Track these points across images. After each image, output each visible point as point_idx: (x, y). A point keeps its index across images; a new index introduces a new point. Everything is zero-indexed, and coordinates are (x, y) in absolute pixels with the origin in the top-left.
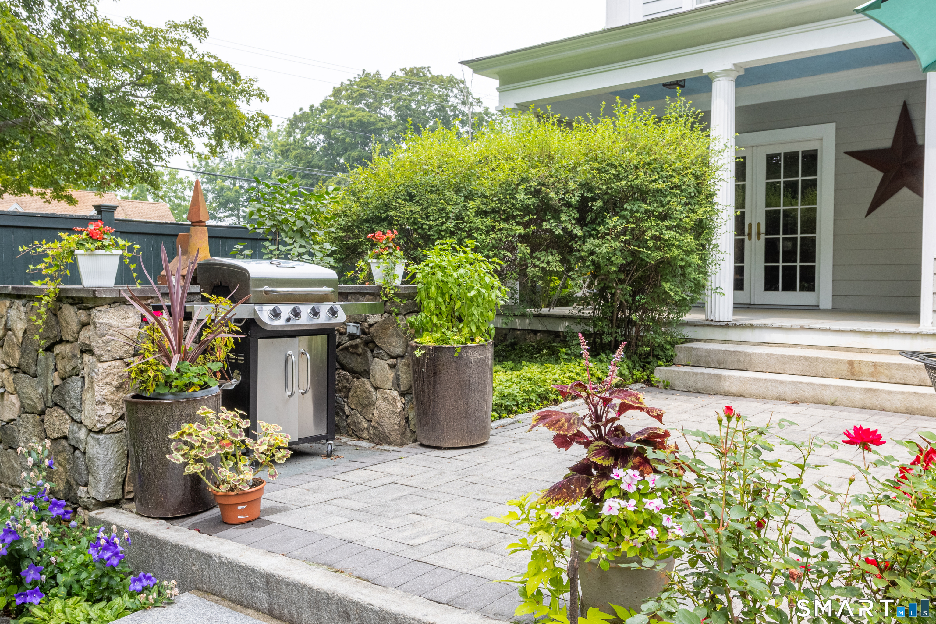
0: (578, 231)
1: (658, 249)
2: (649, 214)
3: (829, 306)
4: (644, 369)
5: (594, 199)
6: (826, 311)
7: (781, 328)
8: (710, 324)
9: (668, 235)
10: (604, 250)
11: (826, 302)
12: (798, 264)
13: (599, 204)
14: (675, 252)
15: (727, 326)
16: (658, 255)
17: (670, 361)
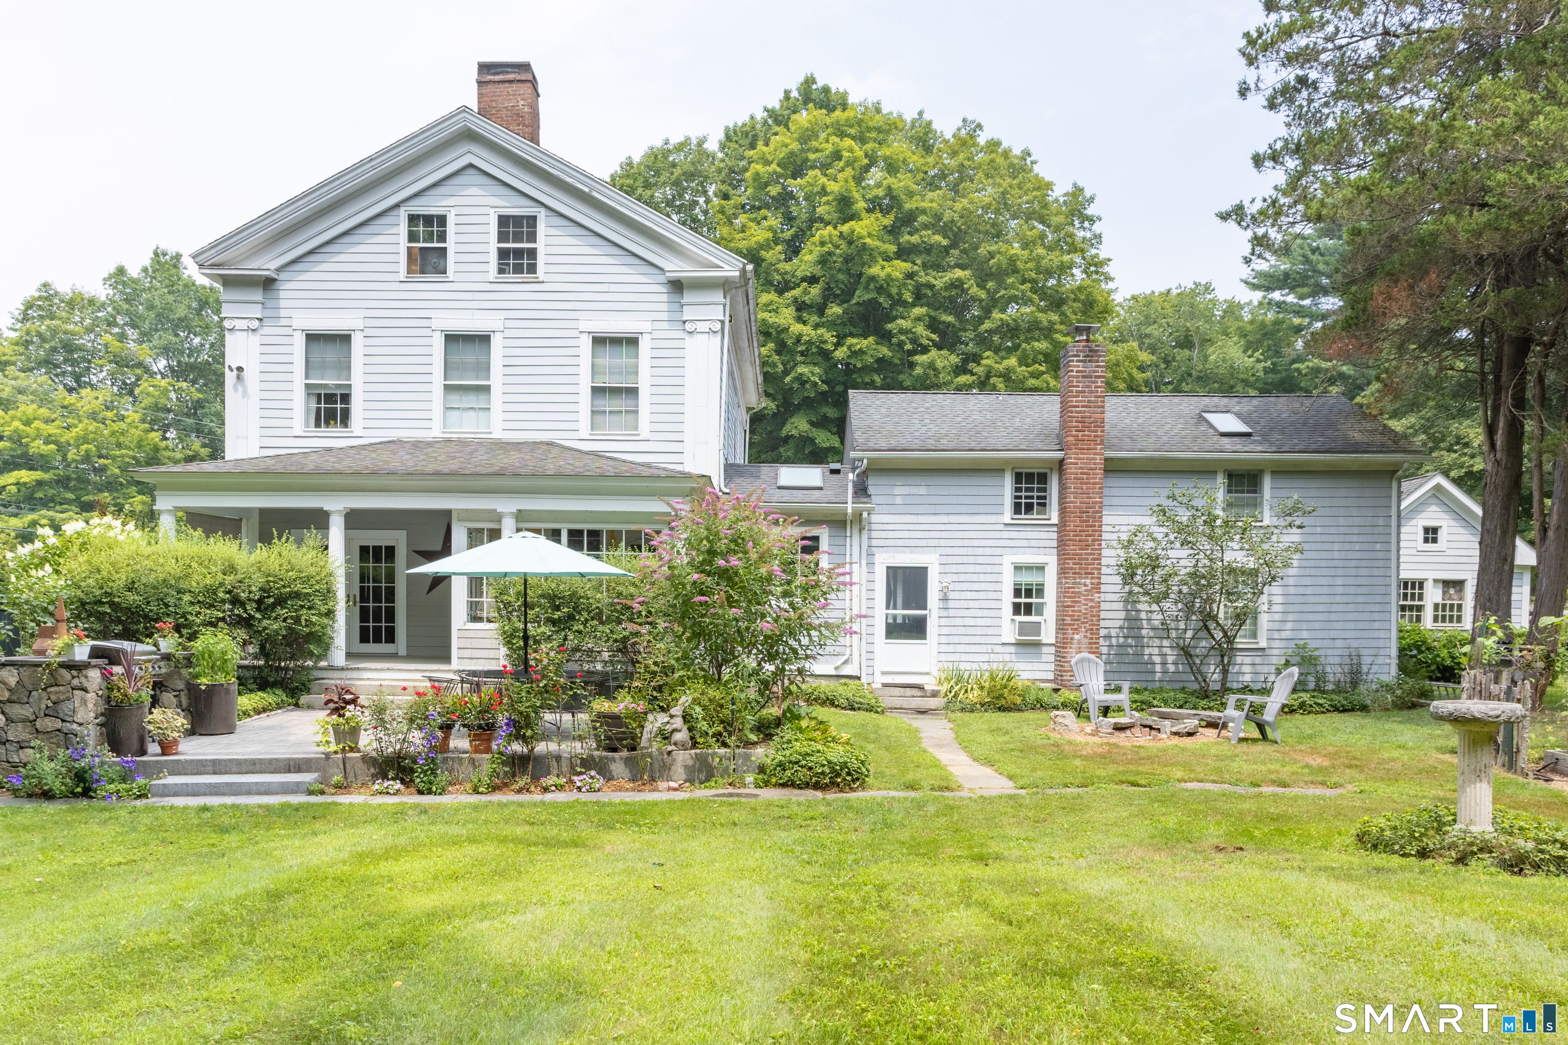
0: (258, 616)
1: (307, 626)
2: (302, 607)
3: (405, 654)
4: (293, 697)
5: (269, 597)
6: (402, 657)
7: (376, 670)
8: (331, 668)
9: (314, 619)
10: (275, 627)
11: (403, 651)
12: (383, 624)
13: (272, 600)
14: (317, 628)
15: (342, 669)
16: (306, 630)
17: (308, 691)
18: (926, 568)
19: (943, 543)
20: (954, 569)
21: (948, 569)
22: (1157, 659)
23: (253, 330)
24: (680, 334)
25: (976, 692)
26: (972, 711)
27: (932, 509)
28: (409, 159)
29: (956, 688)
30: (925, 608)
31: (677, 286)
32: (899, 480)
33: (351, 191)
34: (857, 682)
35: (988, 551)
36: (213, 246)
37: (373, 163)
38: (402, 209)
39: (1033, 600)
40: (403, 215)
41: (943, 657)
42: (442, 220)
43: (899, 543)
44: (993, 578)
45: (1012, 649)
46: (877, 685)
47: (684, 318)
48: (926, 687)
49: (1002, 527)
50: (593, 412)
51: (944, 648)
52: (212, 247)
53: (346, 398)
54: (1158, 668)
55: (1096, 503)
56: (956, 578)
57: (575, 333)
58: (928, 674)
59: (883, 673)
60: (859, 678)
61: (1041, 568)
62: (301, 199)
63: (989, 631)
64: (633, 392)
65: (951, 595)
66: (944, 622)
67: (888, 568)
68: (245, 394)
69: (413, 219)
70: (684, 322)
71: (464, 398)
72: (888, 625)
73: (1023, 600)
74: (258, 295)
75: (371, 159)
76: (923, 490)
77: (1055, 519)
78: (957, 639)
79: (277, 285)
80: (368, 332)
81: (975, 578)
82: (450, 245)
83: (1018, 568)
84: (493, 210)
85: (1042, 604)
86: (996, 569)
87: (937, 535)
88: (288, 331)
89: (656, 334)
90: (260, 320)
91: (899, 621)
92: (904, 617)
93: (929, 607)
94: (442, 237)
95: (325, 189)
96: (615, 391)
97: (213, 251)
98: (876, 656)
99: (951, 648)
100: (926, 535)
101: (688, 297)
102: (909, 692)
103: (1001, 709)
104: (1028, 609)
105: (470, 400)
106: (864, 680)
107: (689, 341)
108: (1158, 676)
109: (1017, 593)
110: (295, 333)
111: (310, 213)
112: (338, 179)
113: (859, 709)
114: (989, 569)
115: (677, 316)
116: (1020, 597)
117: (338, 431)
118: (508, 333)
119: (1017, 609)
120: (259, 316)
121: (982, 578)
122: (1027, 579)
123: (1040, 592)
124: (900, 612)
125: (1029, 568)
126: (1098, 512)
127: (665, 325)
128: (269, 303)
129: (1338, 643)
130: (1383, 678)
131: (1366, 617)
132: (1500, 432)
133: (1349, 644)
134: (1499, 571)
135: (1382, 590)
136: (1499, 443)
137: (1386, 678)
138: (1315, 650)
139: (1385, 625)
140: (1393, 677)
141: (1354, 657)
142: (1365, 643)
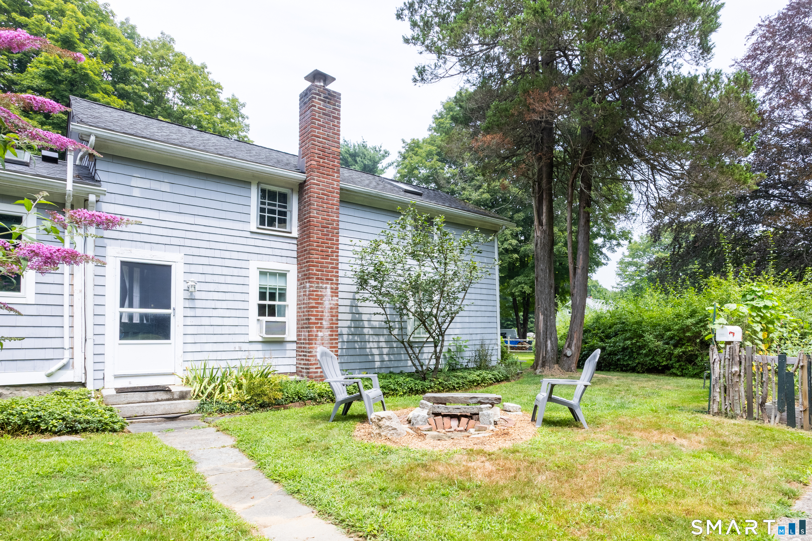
18: (170, 266)
19: (188, 242)
20: (200, 269)
21: (193, 269)
22: (376, 351)
25: (234, 391)
26: (232, 411)
27: (177, 208)
29: (210, 389)
30: (168, 307)
32: (137, 172)
34: (81, 390)
35: (235, 255)
39: (276, 303)
41: (189, 357)
43: (137, 237)
44: (240, 280)
45: (259, 346)
46: (109, 391)
48: (173, 389)
49: (248, 235)
51: (190, 348)
54: (377, 358)
55: (334, 220)
56: (202, 278)
58: (173, 374)
59: (116, 377)
60: (83, 385)
61: (283, 275)
63: (237, 330)
65: (197, 295)
66: (189, 321)
67: (123, 263)
72: (122, 325)
73: (267, 302)
76: (166, 187)
77: (295, 233)
78: (204, 339)
81: (222, 279)
83: (263, 273)
85: (285, 306)
86: (243, 272)
87: (182, 234)
91: (136, 320)
92: (142, 316)
93: (173, 305)
98: (107, 358)
99: (197, 347)
100: (170, 232)
102: (152, 396)
103: (263, 406)
104: (272, 311)
106: (90, 387)
108: (377, 364)
109: (262, 296)
113: (85, 430)
114: (236, 272)
116: (265, 299)
119: (262, 310)
121: (229, 279)
122: (271, 283)
123: (282, 296)
124: (137, 311)
125: (273, 274)
126: (335, 229)
129: (474, 337)
130: (494, 358)
131: (486, 320)
132: (544, 215)
133: (479, 337)
134: (550, 293)
135: (492, 303)
136: (544, 221)
137: (495, 358)
138: (466, 341)
139: (494, 325)
140: (499, 357)
141: (482, 345)
142: (486, 337)
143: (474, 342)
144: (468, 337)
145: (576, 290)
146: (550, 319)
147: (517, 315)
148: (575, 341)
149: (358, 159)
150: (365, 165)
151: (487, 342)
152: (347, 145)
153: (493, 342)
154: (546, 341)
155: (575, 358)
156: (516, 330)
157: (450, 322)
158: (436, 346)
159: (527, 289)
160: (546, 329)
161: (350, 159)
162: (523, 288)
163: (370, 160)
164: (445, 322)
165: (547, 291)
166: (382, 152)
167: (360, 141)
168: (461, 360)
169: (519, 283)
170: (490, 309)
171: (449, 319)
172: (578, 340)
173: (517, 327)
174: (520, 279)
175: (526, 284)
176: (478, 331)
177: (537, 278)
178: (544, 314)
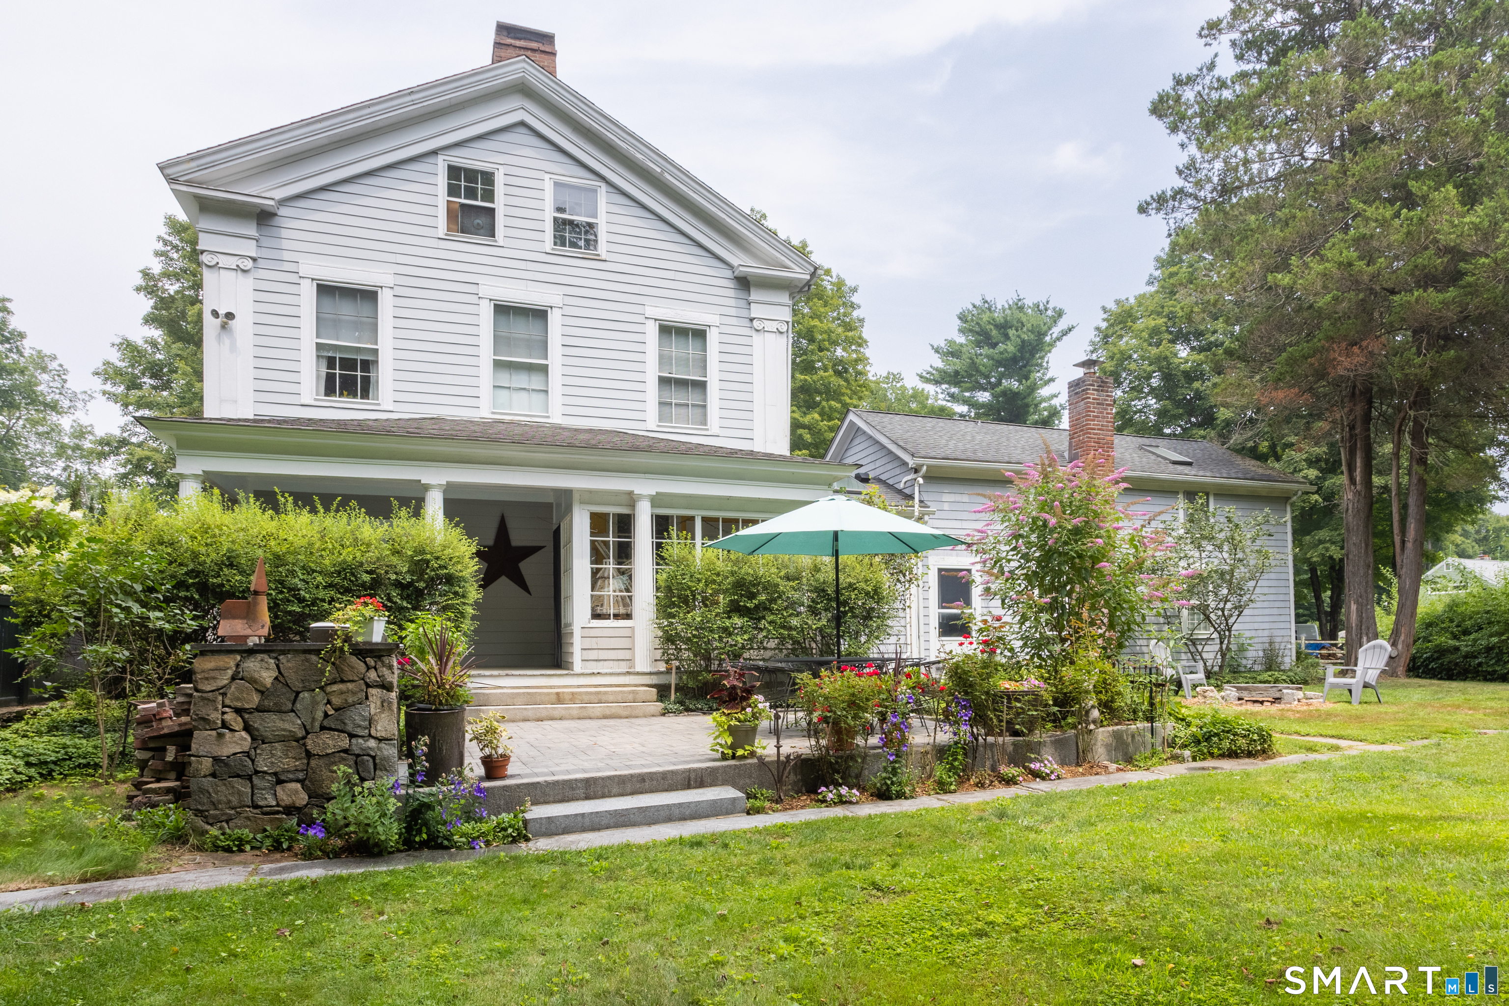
18: (969, 571)
23: (244, 271)
24: (747, 331)
28: (454, 102)
30: (970, 607)
31: (744, 283)
32: (946, 488)
33: (381, 124)
36: (193, 157)
37: (413, 97)
38: (441, 158)
40: (441, 164)
42: (488, 178)
47: (753, 316)
50: (661, 404)
52: (192, 159)
53: (366, 365)
57: (641, 319)
62: (320, 121)
64: (701, 386)
67: (939, 570)
68: (233, 348)
69: (454, 172)
70: (752, 320)
71: (514, 377)
72: (940, 623)
74: (251, 230)
75: (411, 92)
76: (965, 498)
79: (277, 221)
80: (399, 291)
82: (499, 204)
84: (547, 176)
88: (293, 278)
89: (725, 329)
90: (254, 260)
91: (950, 619)
94: (489, 195)
95: (352, 116)
96: (682, 384)
97: (193, 164)
98: (932, 652)
101: (755, 295)
105: (521, 380)
107: (757, 339)
110: (302, 281)
111: (326, 142)
112: (369, 106)
115: (744, 313)
117: (357, 402)
118: (568, 311)
120: (254, 255)
124: (950, 611)
127: (734, 321)
128: (265, 242)
129: (1260, 633)
130: (1287, 660)
131: (1275, 611)
132: (1358, 470)
133: (1266, 633)
134: (1366, 575)
135: (1284, 590)
136: (1358, 479)
137: (1289, 659)
138: (1250, 638)
139: (1287, 618)
140: (1294, 658)
141: (1271, 643)
142: (1276, 633)
143: (1261, 640)
144: (1253, 634)
145: (1404, 570)
146: (1367, 610)
147: (1318, 597)
148: (1402, 638)
149: (1012, 332)
150: (1023, 341)
151: (1278, 640)
152: (989, 309)
153: (1286, 639)
154: (1361, 638)
155: (1403, 660)
156: (1316, 625)
157: (1239, 616)
158: (1221, 643)
159: (1335, 552)
160: (1361, 622)
161: (994, 333)
162: (1327, 549)
163: (1032, 332)
164: (1231, 616)
165: (1362, 572)
166: (1050, 313)
167: (1012, 297)
168: (1244, 662)
169: (1321, 542)
170: (1282, 597)
171: (1237, 613)
172: (1406, 636)
173: (1319, 619)
174: (1323, 534)
175: (1333, 543)
176: (1266, 626)
177: (1347, 555)
178: (1357, 602)
